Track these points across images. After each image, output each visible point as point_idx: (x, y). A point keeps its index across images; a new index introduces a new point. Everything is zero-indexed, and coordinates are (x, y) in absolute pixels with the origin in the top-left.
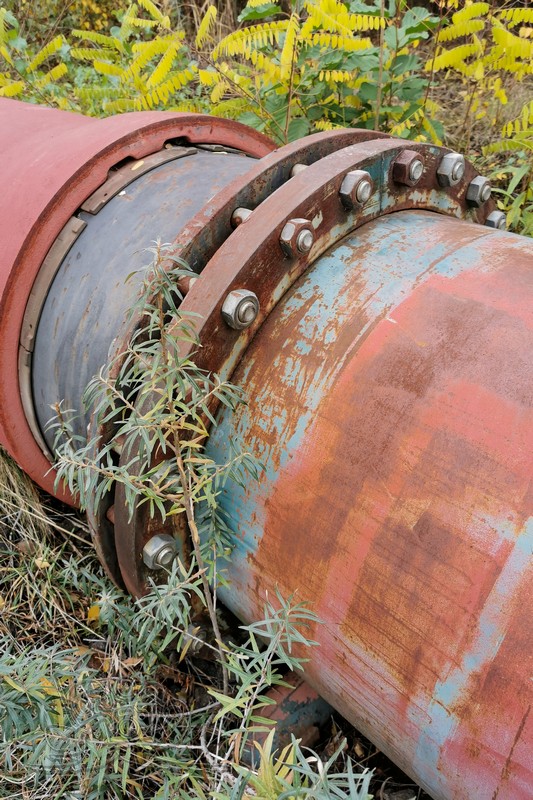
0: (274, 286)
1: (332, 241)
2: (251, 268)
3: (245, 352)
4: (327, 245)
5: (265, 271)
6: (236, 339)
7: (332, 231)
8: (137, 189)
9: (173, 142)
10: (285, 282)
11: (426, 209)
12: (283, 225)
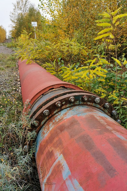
0: (54, 111)
1: (67, 107)
2: (50, 107)
3: (47, 120)
4: (66, 107)
5: (53, 108)
6: (46, 117)
7: (67, 105)
8: (51, 93)
9: (62, 87)
10: (56, 111)
11: (92, 106)
12: (56, 102)
